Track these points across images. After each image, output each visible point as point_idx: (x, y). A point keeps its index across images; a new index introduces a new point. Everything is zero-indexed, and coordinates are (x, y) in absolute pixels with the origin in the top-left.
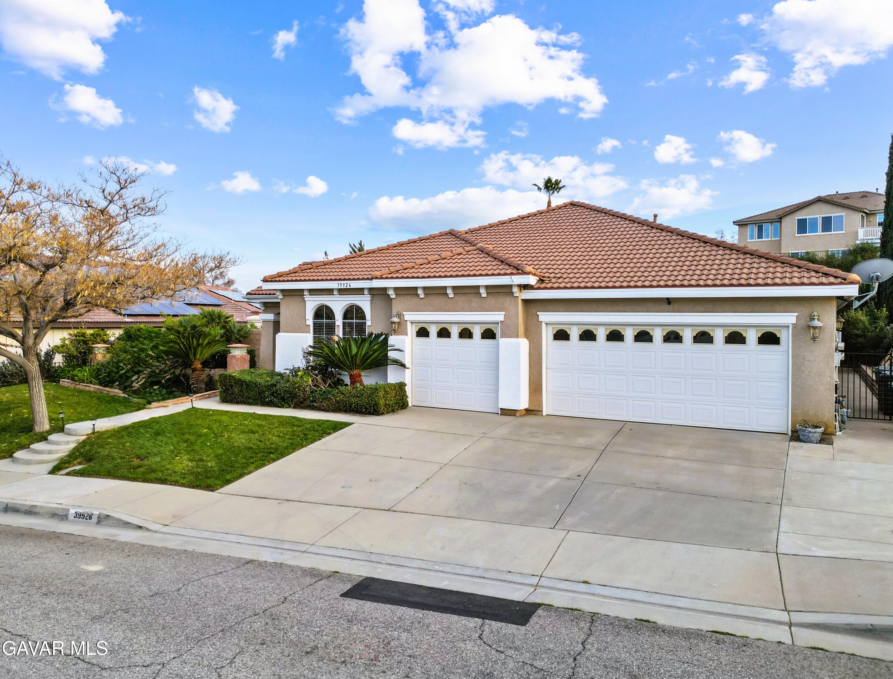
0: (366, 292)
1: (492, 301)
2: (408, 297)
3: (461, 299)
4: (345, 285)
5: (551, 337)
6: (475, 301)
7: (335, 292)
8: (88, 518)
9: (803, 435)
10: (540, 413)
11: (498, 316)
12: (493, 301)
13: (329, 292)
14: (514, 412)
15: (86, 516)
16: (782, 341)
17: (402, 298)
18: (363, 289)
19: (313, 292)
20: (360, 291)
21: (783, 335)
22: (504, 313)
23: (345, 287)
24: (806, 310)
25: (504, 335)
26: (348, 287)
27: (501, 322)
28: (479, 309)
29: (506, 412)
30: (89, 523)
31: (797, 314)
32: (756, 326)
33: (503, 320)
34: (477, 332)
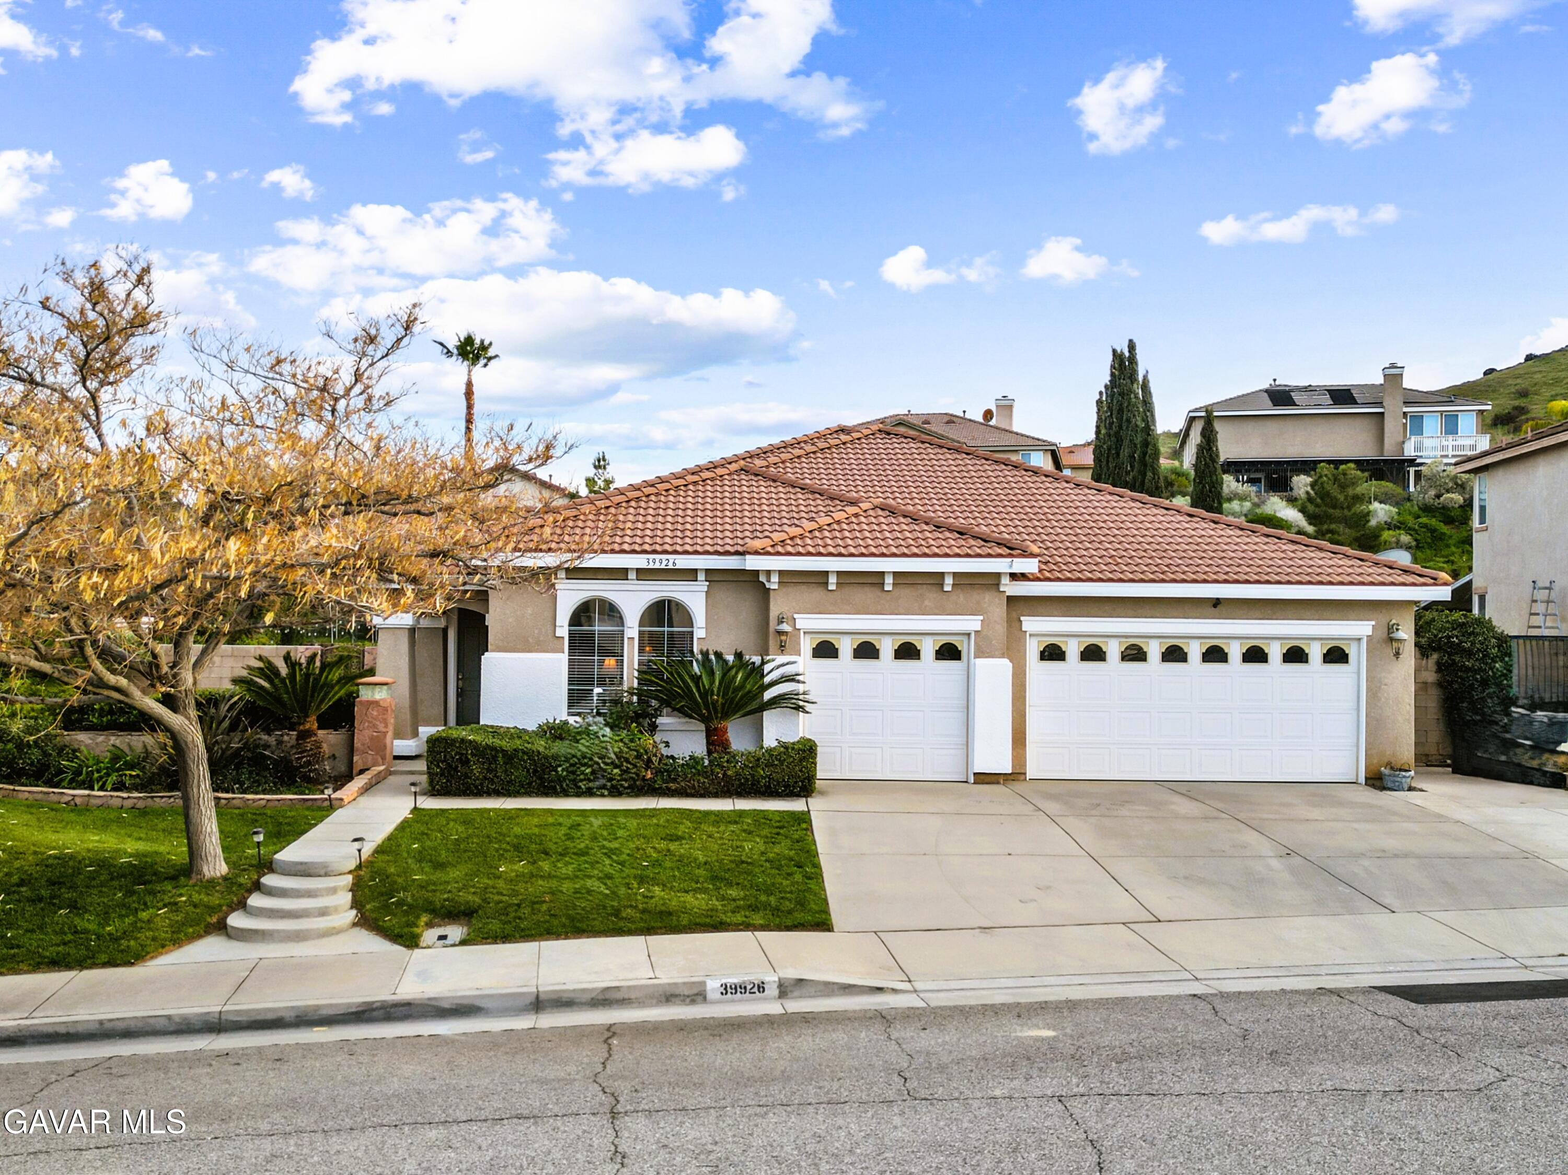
0: (701, 577)
1: (960, 598)
2: (804, 587)
3: (906, 592)
4: (664, 563)
5: (1037, 655)
6: (931, 597)
7: (632, 575)
8: (755, 990)
9: (1394, 782)
10: (1022, 777)
11: (972, 623)
12: (961, 596)
13: (621, 574)
14: (996, 777)
15: (749, 987)
16: (1352, 658)
17: (790, 589)
18: (695, 571)
19: (575, 573)
20: (690, 574)
21: (1352, 651)
22: (981, 618)
23: (663, 566)
24: (1384, 618)
25: (980, 654)
26: (671, 566)
27: (976, 632)
28: (937, 611)
29: (983, 778)
30: (760, 999)
31: (1373, 623)
32: (1321, 639)
33: (979, 629)
34: (928, 648)
